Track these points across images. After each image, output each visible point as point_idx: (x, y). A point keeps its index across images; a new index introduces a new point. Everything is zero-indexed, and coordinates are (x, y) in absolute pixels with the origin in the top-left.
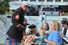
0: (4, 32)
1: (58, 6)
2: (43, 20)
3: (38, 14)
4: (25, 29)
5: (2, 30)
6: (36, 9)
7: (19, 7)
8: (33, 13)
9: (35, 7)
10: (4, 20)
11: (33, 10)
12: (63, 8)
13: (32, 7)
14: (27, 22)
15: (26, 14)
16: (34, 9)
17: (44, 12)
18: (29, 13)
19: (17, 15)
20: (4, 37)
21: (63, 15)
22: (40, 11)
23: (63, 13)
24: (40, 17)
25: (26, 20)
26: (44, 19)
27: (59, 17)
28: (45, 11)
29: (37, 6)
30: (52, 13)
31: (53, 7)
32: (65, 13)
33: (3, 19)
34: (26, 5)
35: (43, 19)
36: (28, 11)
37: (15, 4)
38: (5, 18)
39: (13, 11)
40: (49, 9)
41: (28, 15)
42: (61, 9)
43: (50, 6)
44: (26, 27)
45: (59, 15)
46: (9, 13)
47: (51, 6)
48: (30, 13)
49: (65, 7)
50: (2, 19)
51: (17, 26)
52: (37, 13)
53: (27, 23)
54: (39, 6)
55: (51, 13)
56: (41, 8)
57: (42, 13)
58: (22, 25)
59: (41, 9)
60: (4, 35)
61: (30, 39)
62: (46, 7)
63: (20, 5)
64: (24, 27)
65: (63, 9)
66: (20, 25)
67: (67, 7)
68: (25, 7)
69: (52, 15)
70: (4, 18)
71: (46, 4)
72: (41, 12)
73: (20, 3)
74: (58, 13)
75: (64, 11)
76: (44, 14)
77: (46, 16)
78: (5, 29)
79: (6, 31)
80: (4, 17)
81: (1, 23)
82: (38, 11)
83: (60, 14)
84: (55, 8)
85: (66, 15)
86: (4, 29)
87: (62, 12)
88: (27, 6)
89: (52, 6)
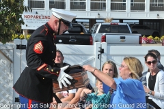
0: (8, 83)
1: (138, 21)
2: (102, 55)
3: (89, 40)
4: (57, 76)
5: (4, 78)
6: (84, 27)
7: (44, 24)
8: (78, 37)
9: (82, 23)
10: (8, 55)
11: (79, 29)
12: (148, 26)
13: (77, 22)
14: (63, 58)
15: (60, 41)
16: (81, 27)
17: (104, 34)
18: (67, 37)
19: (37, 42)
20: (7, 96)
21: (148, 42)
22: (95, 32)
23: (150, 37)
24: (94, 49)
25: (62, 54)
26: (105, 51)
27: (139, 47)
28: (106, 32)
29: (88, 21)
30: (124, 38)
31: (125, 24)
32: (154, 37)
33: (7, 52)
34: (60, 17)
35: (102, 51)
36: (67, 32)
37: (36, 15)
38: (12, 51)
39: (30, 32)
40: (117, 28)
41: (66, 42)
42: (146, 28)
43: (118, 21)
44: (59, 71)
45: (140, 43)
46: (19, 38)
47: (121, 21)
48: (70, 37)
49: (155, 23)
50: (3, 51)
51: (39, 69)
52: (86, 38)
53: (64, 62)
54: (92, 22)
55: (122, 38)
56: (98, 26)
57: (100, 38)
58: (50, 67)
59: (96, 29)
60: (8, 90)
61: (70, 100)
62: (109, 24)
63: (47, 18)
64: (55, 71)
65: (149, 29)
66: (44, 65)
67: (158, 23)
68: (56, 23)
69: (123, 41)
70: (8, 50)
71: (108, 15)
72: (97, 35)
73: (48, 15)
74: (137, 37)
75: (152, 32)
76: (104, 39)
77: (109, 44)
78: (10, 75)
79: (13, 80)
80: (9, 48)
81: (2, 60)
82: (89, 32)
83: (143, 41)
84: (131, 25)
85: (156, 43)
86: (8, 75)
87: (147, 36)
88: (61, 20)
89: (124, 21)
